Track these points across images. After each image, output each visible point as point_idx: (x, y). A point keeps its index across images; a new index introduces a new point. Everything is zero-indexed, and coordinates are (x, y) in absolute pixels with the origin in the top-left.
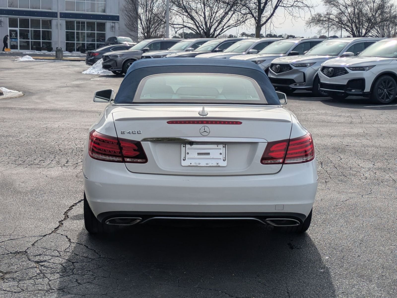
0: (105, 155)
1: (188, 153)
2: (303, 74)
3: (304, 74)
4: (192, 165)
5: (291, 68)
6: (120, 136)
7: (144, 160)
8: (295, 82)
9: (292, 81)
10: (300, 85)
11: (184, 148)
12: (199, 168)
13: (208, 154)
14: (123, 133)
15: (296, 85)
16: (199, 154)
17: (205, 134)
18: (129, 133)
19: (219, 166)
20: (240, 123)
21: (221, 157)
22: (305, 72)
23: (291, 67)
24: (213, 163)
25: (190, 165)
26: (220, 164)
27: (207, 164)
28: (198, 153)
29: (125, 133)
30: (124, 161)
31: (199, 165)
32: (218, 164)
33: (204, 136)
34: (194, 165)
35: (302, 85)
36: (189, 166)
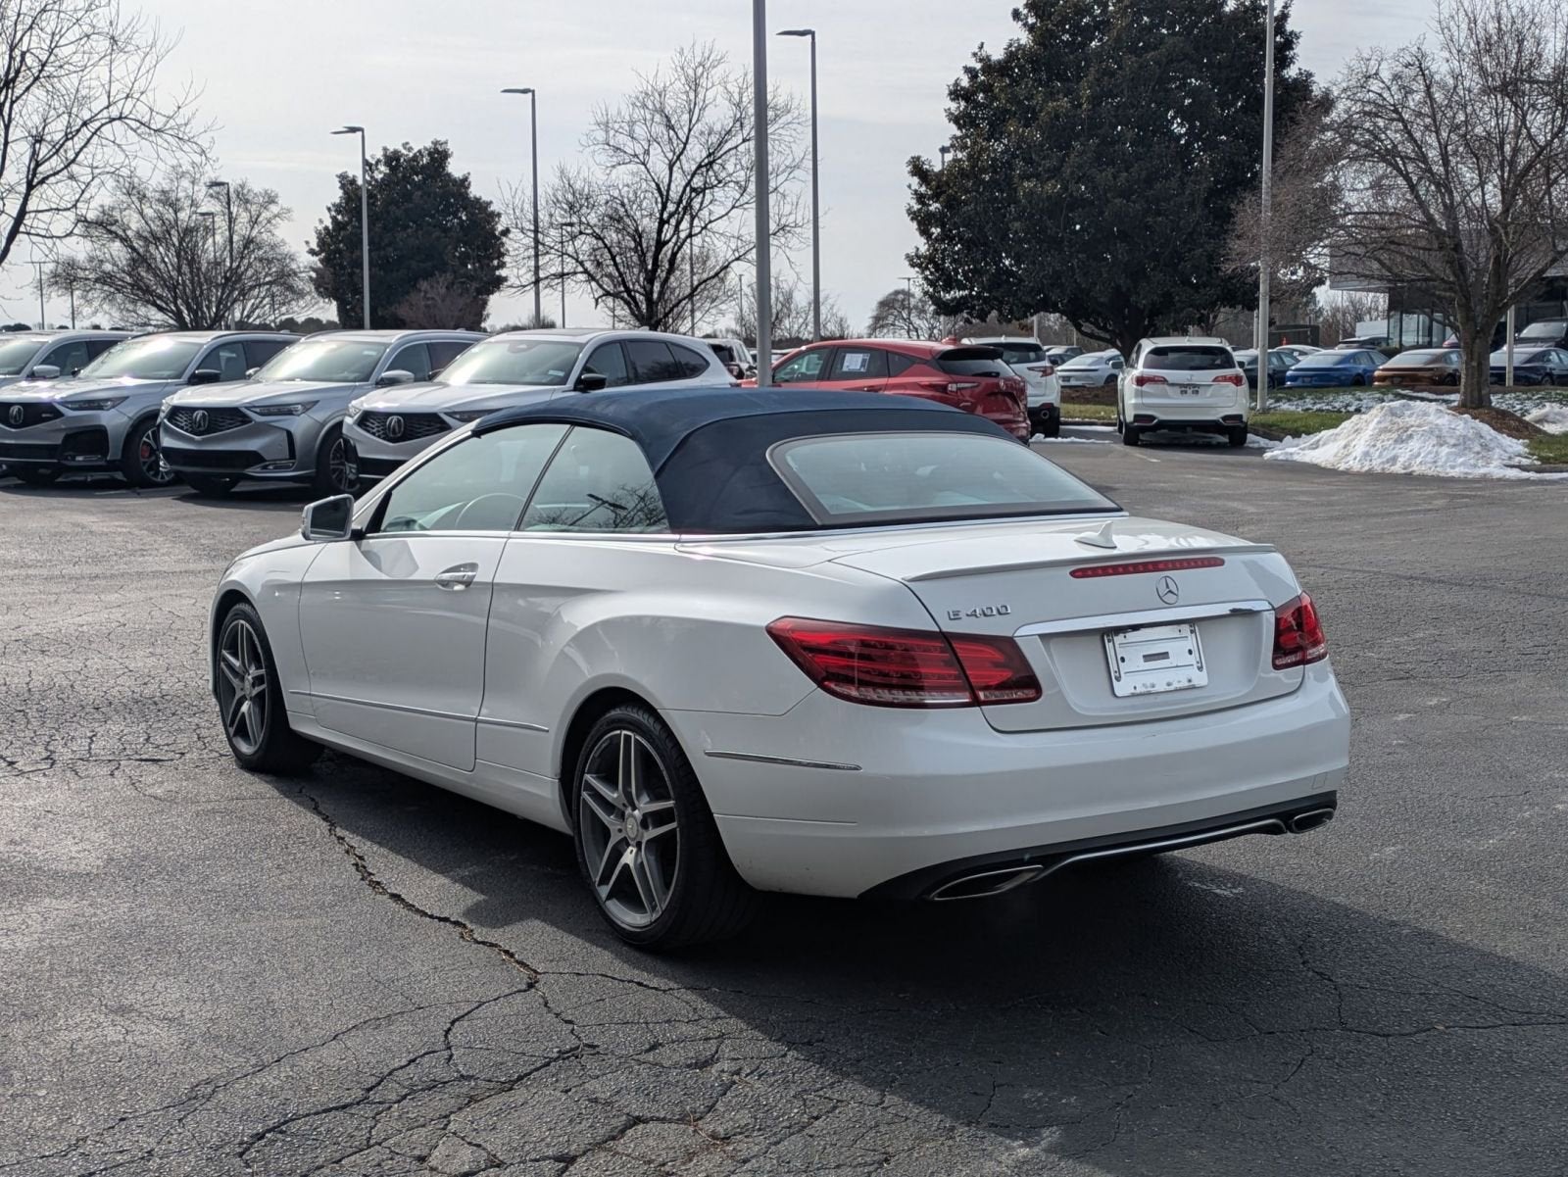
0: (890, 687)
1: (1123, 660)
2: (285, 434)
3: (290, 434)
4: (1138, 691)
5: (246, 420)
6: (949, 627)
7: (1031, 693)
8: (262, 460)
9: (254, 458)
10: (278, 468)
11: (1111, 644)
12: (1152, 698)
13: (1165, 655)
14: (955, 616)
15: (265, 467)
16: (1148, 658)
17: (1170, 598)
18: (974, 614)
19: (1194, 687)
20: (1220, 563)
21: (1192, 659)
22: (292, 430)
23: (245, 416)
24: (1179, 679)
25: (1133, 691)
26: (1195, 682)
27: (1169, 684)
28: (1144, 656)
29: (961, 615)
30: (976, 702)
31: (1153, 690)
32: (1190, 681)
33: (1170, 605)
34: (1143, 690)
35: (286, 468)
36: (1133, 695)
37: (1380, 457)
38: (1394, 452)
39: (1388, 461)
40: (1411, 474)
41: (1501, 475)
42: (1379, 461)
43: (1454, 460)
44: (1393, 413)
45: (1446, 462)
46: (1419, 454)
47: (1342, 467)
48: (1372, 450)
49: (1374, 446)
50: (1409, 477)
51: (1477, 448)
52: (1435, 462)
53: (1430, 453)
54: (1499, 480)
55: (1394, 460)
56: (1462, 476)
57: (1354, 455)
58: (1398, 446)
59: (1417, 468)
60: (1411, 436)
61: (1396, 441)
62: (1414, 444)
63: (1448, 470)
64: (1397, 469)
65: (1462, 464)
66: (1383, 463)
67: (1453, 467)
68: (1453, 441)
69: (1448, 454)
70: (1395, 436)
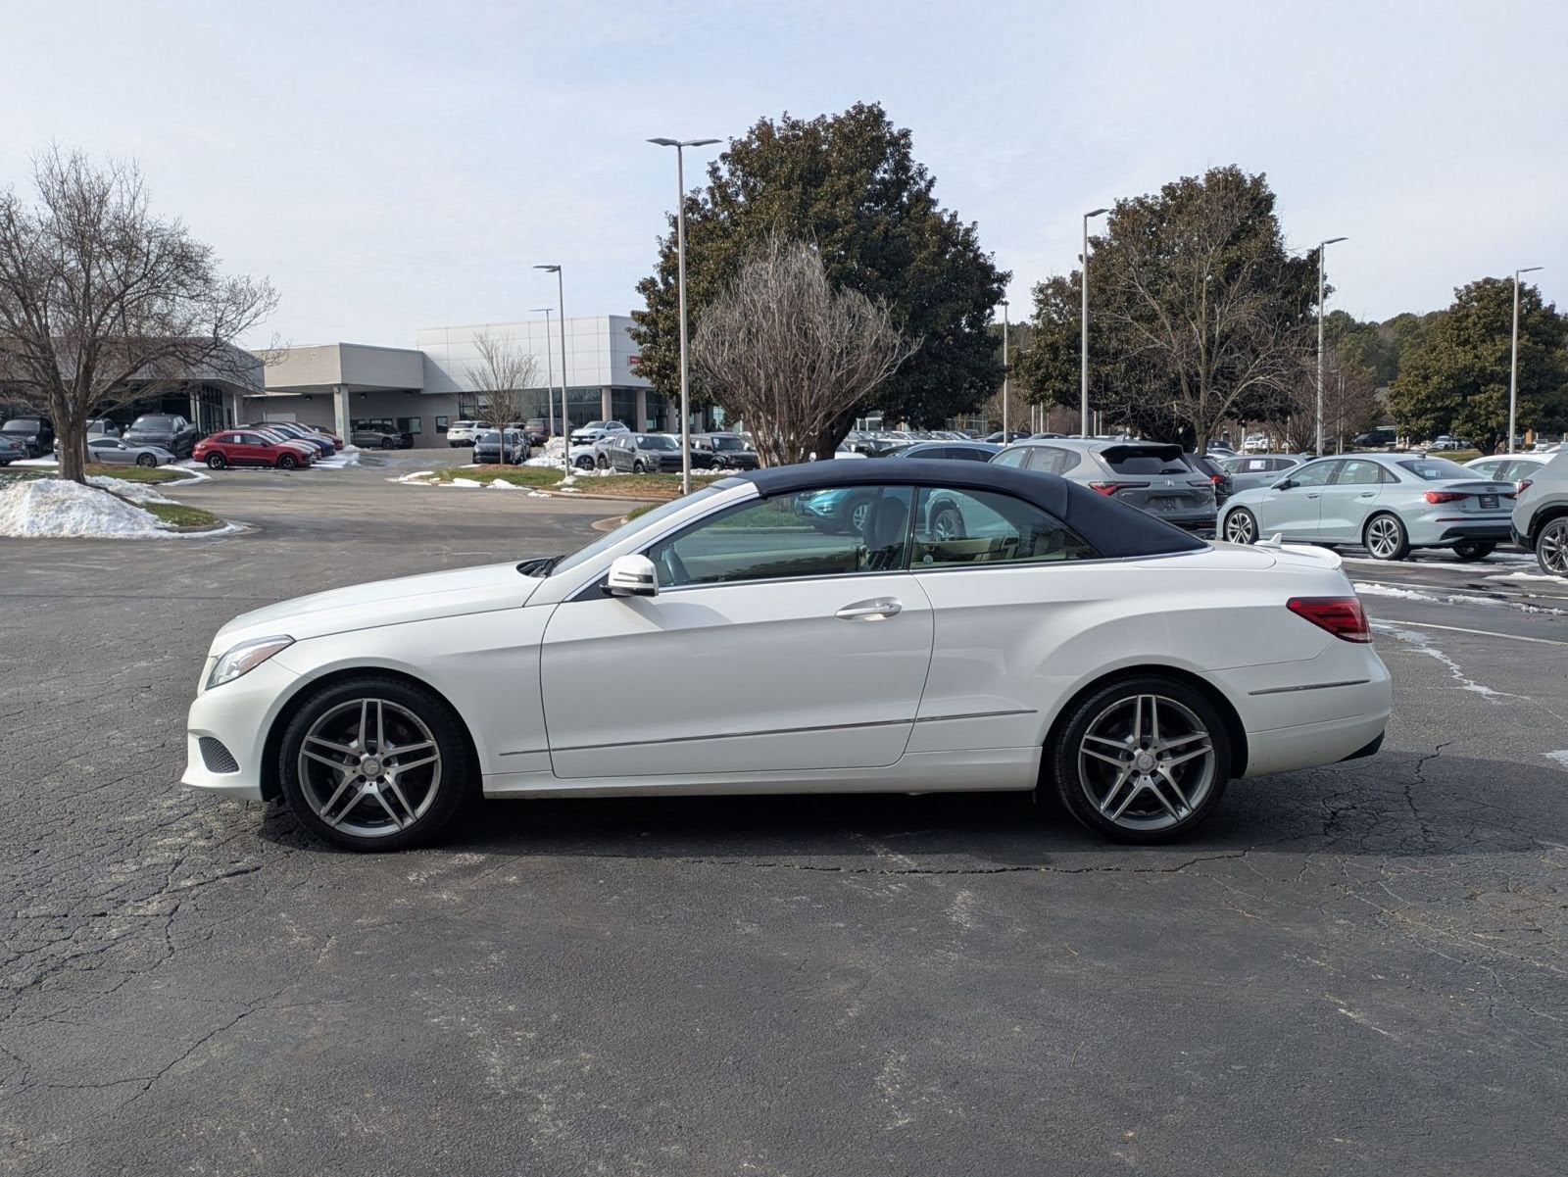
37: (46, 524)
38: (59, 520)
39: (55, 528)
40: (80, 537)
41: (157, 536)
42: (47, 528)
43: (115, 526)
44: (40, 488)
45: (108, 527)
46: (82, 522)
47: (13, 534)
48: (37, 519)
49: (37, 516)
50: (80, 540)
51: (127, 516)
52: (99, 527)
53: (92, 520)
54: (159, 539)
55: (60, 526)
56: (129, 537)
57: (19, 524)
58: (60, 516)
59: (83, 532)
60: (69, 508)
61: (57, 511)
62: (75, 514)
63: (112, 533)
64: (66, 532)
65: (122, 529)
66: (50, 529)
67: (115, 531)
68: (107, 511)
69: (108, 520)
70: (54, 507)
